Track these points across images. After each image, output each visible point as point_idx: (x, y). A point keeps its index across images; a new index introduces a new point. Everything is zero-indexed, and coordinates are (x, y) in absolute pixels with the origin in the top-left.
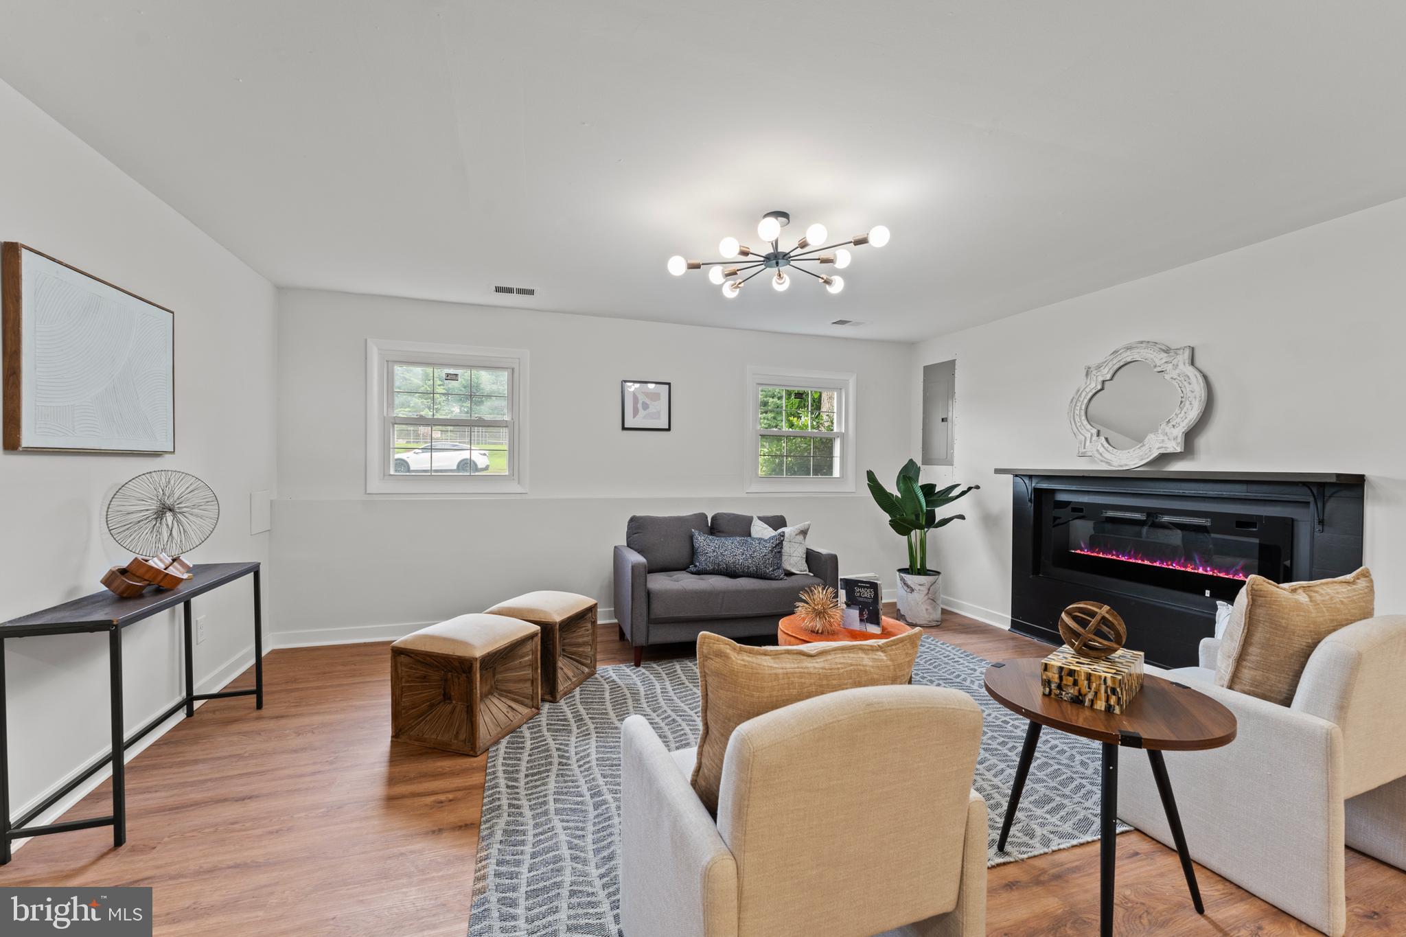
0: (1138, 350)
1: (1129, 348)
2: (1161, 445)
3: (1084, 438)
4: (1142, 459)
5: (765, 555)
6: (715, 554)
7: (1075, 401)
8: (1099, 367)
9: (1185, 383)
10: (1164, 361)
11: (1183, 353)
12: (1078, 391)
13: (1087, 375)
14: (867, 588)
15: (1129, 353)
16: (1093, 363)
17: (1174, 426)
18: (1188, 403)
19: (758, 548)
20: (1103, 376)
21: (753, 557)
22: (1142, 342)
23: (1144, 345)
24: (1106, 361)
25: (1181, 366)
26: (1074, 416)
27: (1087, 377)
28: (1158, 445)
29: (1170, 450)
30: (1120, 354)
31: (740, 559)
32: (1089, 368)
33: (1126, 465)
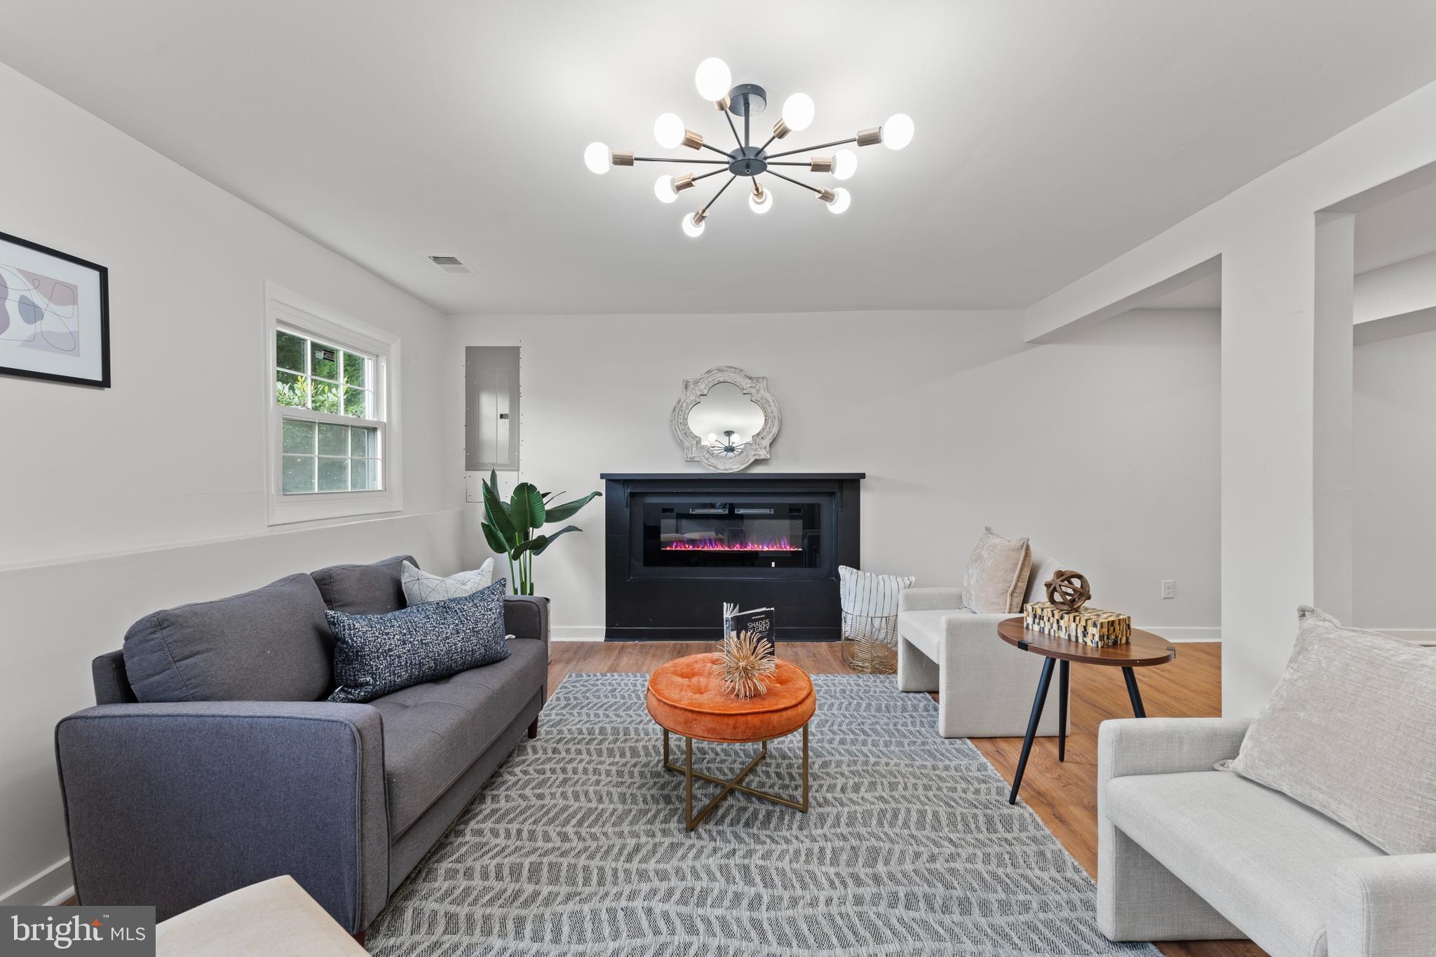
0: (728, 374)
1: (720, 370)
2: (755, 453)
3: (690, 445)
4: (742, 464)
5: (495, 623)
6: (409, 646)
7: (677, 410)
8: (696, 382)
9: (766, 405)
10: (749, 385)
11: (763, 382)
12: (680, 401)
13: (686, 387)
14: (762, 619)
15: (720, 374)
16: (691, 377)
17: (762, 438)
18: (770, 421)
19: (477, 614)
20: (700, 391)
21: (478, 632)
22: (731, 367)
23: (733, 370)
24: (702, 378)
25: (762, 392)
26: (678, 424)
27: (687, 391)
28: (753, 453)
29: (763, 457)
30: (714, 374)
31: (457, 642)
32: (687, 382)
33: (731, 469)
